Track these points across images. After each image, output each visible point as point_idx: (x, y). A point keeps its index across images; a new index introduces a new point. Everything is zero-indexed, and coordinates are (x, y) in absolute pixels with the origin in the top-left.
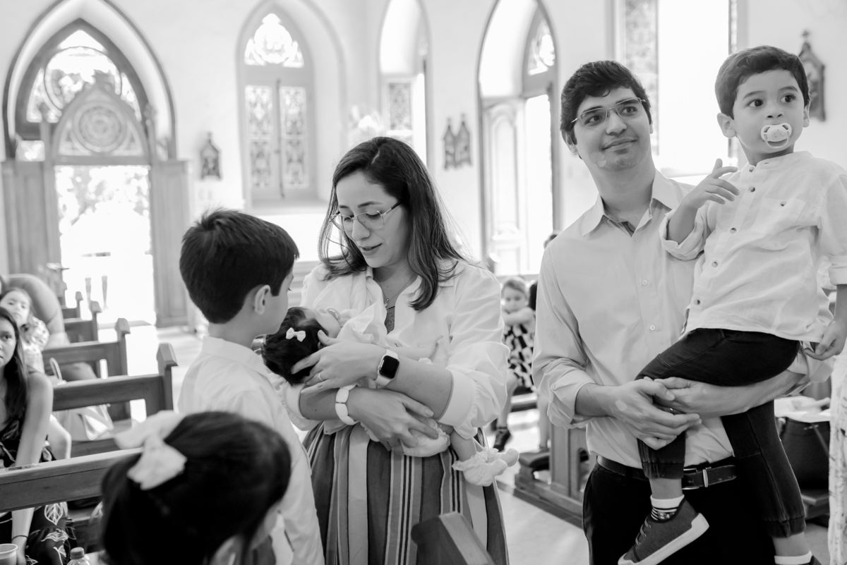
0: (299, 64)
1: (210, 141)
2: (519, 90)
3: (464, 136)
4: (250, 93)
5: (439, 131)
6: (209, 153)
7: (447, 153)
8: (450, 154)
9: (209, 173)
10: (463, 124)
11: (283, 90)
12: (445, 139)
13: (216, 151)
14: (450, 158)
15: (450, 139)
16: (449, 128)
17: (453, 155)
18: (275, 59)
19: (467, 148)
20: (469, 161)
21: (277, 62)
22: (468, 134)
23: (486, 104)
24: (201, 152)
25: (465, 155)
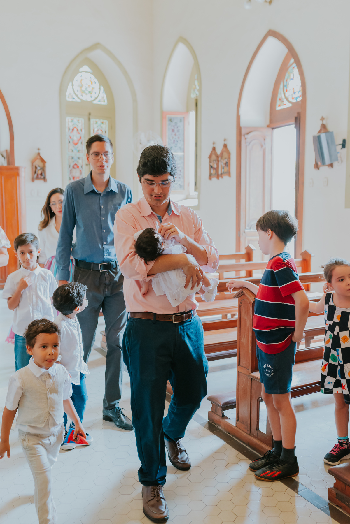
0: (105, 103)
1: (39, 154)
2: (268, 123)
3: (225, 155)
4: (70, 122)
5: (206, 152)
6: (38, 163)
7: (211, 167)
8: (214, 168)
9: (37, 178)
10: (225, 146)
11: (93, 121)
12: (210, 157)
13: (43, 161)
14: (213, 172)
15: (214, 157)
16: (214, 149)
17: (217, 169)
18: (87, 98)
19: (227, 164)
20: (229, 173)
21: (89, 99)
22: (229, 154)
23: (243, 131)
24: (32, 163)
25: (226, 169)
